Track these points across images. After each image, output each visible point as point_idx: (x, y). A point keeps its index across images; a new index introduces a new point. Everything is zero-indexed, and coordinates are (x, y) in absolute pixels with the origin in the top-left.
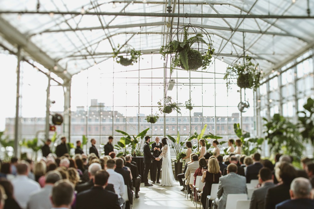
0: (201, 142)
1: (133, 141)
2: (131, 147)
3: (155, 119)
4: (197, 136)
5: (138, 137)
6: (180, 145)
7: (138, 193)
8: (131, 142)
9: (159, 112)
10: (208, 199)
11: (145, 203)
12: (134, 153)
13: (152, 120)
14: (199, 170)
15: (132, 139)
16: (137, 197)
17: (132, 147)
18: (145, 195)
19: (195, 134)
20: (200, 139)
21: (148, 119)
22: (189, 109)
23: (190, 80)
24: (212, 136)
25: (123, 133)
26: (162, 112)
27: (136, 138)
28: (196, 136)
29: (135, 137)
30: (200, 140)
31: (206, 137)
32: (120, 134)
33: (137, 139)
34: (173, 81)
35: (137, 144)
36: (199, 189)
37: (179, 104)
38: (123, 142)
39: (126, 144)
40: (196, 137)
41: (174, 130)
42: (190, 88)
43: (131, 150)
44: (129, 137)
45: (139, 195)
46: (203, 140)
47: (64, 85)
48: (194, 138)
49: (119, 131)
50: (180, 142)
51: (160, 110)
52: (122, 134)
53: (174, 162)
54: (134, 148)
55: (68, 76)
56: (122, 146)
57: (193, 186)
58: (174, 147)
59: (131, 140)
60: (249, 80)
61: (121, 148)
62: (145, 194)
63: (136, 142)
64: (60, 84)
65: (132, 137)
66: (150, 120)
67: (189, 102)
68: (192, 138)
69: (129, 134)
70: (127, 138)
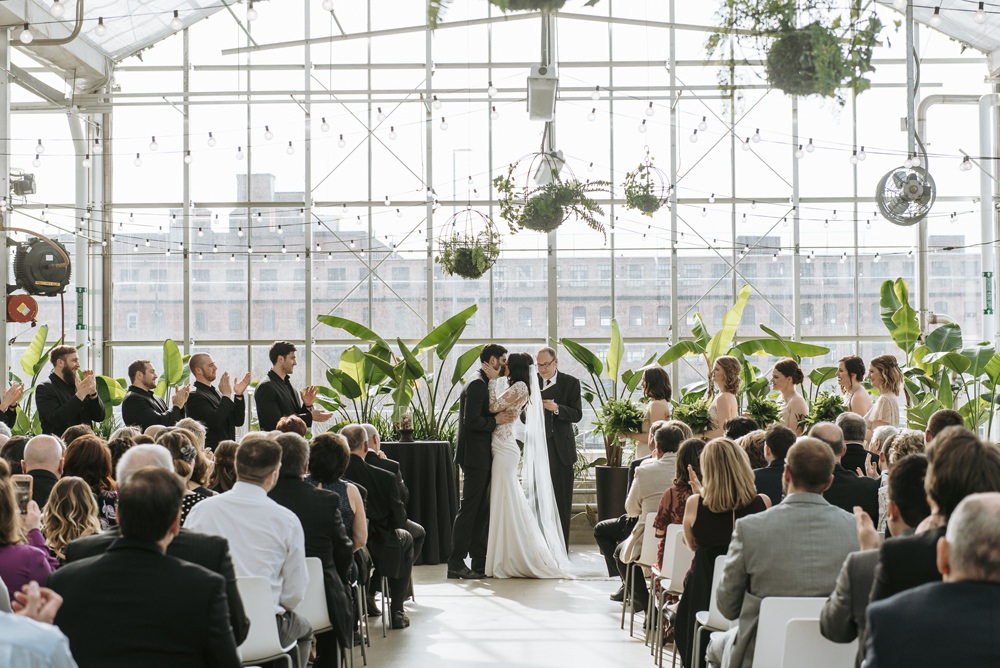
0: (721, 371)
1: (399, 368)
2: (389, 398)
3: (480, 259)
4: (703, 343)
5: (425, 349)
6: (621, 384)
7: (406, 609)
8: (389, 371)
9: (501, 225)
10: (700, 625)
11: (431, 649)
12: (405, 424)
13: (467, 262)
14: (676, 494)
15: (396, 358)
16: (398, 622)
17: (395, 396)
18: (439, 617)
19: (698, 331)
20: (715, 354)
21: (446, 259)
22: (640, 207)
23: (671, 72)
24: (774, 344)
25: (354, 328)
26: (515, 225)
27: (416, 351)
28: (698, 343)
29: (410, 347)
30: (717, 359)
31: (749, 347)
32: (342, 333)
33: (418, 358)
34: (547, 76)
35: (420, 382)
36: (672, 585)
37: (595, 187)
38: (354, 371)
39: (369, 380)
40: (698, 348)
41: (639, 321)
42: (673, 111)
43: (390, 411)
44: (382, 350)
45: (406, 614)
46: (733, 361)
47: (78, 103)
48: (689, 356)
49: (333, 321)
50: (621, 372)
51: (509, 216)
52: (349, 336)
53: (592, 465)
54: (403, 400)
55: (97, 64)
56: (351, 389)
57: (655, 570)
58: (595, 397)
59: (393, 363)
60: (815, 52)
61: (343, 399)
62: (442, 611)
63: (413, 371)
64: (55, 100)
65: (394, 348)
66: (458, 262)
67: (643, 177)
68: (678, 351)
69: (384, 335)
70: (374, 351)
